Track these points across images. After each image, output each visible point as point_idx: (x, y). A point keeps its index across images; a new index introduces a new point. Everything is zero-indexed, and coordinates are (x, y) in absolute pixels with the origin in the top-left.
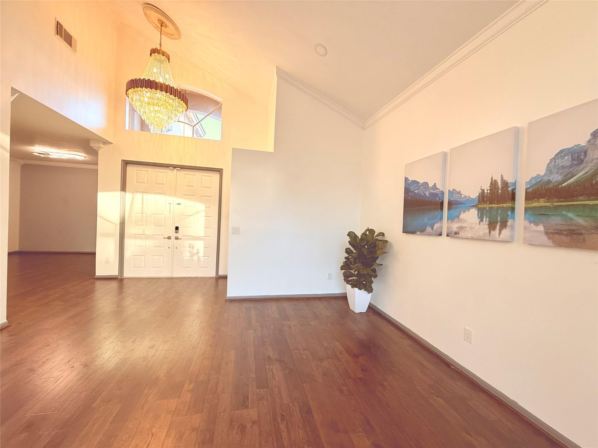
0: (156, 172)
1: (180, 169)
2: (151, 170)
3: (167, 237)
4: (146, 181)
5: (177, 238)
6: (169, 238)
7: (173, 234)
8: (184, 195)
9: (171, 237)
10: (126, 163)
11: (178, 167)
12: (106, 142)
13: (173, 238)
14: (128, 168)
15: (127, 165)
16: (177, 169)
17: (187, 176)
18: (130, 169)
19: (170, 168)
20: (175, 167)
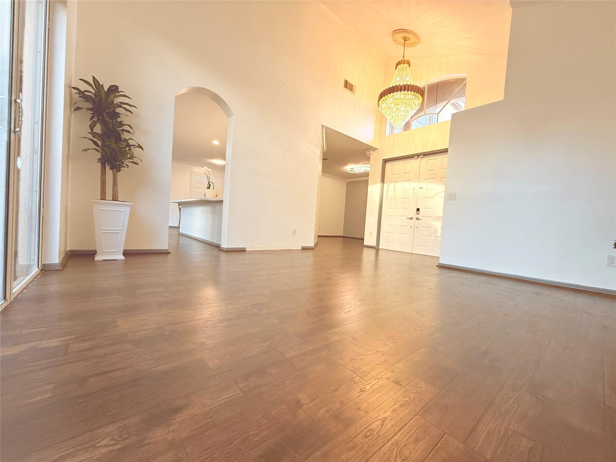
0: (404, 163)
1: (423, 156)
2: (401, 163)
3: (410, 218)
4: (397, 173)
5: (418, 219)
6: (411, 218)
7: (415, 216)
8: (426, 179)
9: (413, 218)
10: (385, 161)
11: (422, 154)
12: (375, 149)
13: (414, 219)
14: (386, 165)
15: (386, 163)
16: (421, 157)
17: (429, 161)
18: (388, 165)
19: (415, 157)
20: (418, 155)
